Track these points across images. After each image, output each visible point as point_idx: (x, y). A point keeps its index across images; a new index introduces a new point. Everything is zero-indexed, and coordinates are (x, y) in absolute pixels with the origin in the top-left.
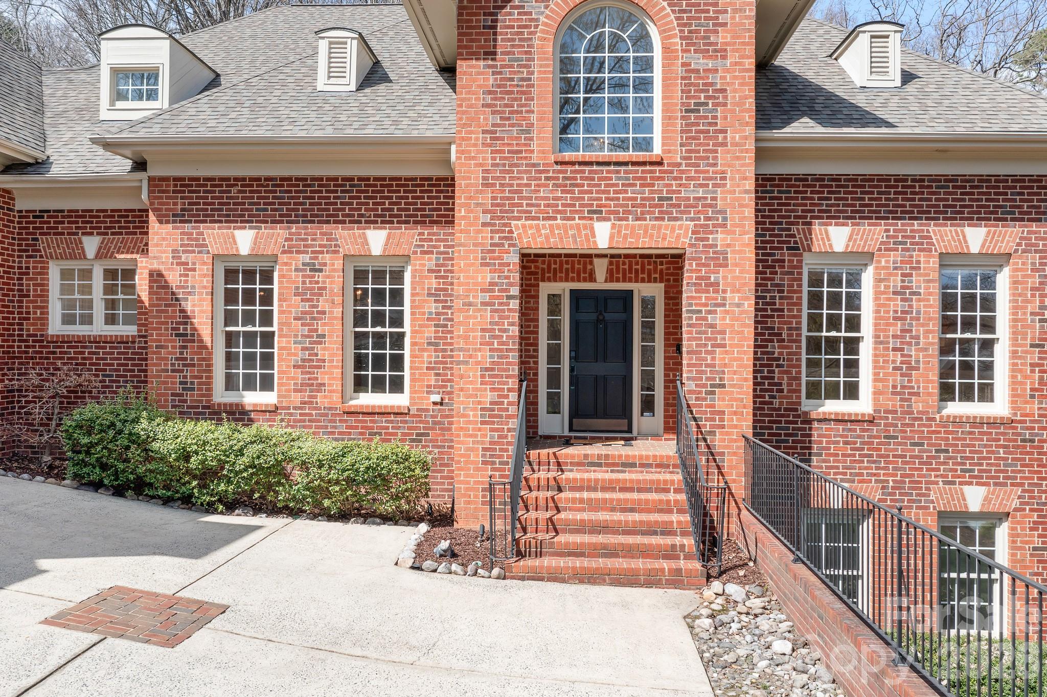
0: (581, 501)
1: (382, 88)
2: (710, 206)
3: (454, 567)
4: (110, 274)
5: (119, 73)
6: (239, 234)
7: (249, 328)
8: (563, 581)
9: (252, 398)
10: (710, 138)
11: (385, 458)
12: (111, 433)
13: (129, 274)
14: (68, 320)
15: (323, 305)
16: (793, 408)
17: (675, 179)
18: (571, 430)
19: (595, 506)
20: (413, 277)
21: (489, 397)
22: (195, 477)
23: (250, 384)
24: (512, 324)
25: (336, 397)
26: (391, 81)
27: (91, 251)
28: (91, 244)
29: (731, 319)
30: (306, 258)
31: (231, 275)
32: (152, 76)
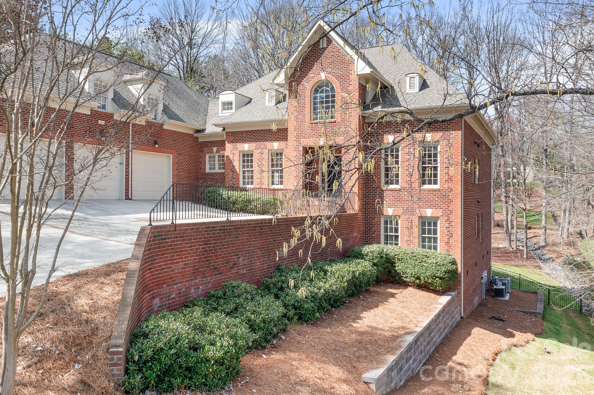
1: (282, 103)
4: (219, 156)
5: (224, 104)
6: (245, 145)
7: (248, 169)
9: (249, 186)
13: (223, 156)
14: (210, 169)
15: (264, 162)
16: (379, 187)
17: (339, 126)
20: (284, 154)
22: (231, 203)
23: (248, 184)
25: (267, 186)
26: (285, 101)
27: (215, 152)
28: (215, 149)
30: (260, 151)
31: (244, 156)
32: (231, 103)
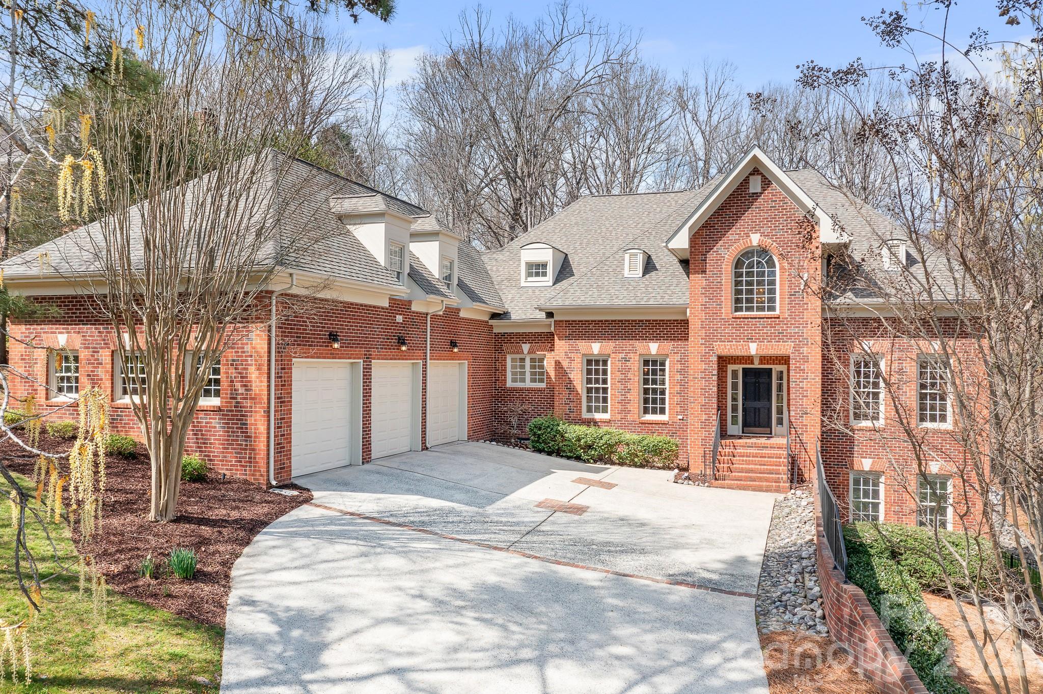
0: (743, 461)
1: (653, 274)
2: (801, 336)
3: (690, 482)
4: (532, 360)
5: (530, 265)
6: (593, 344)
7: (597, 386)
8: (733, 489)
9: (598, 416)
10: (801, 307)
11: (660, 442)
12: (549, 430)
13: (541, 360)
14: (514, 380)
15: (630, 375)
16: (846, 423)
17: (785, 324)
18: (743, 433)
19: (748, 463)
20: (670, 364)
21: (704, 417)
22: (581, 449)
23: (597, 409)
24: (713, 386)
25: (636, 416)
26: (657, 270)
27: (526, 352)
28: (526, 347)
29: (811, 385)
30: (623, 355)
31: (589, 362)
32: (544, 266)
